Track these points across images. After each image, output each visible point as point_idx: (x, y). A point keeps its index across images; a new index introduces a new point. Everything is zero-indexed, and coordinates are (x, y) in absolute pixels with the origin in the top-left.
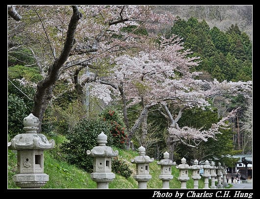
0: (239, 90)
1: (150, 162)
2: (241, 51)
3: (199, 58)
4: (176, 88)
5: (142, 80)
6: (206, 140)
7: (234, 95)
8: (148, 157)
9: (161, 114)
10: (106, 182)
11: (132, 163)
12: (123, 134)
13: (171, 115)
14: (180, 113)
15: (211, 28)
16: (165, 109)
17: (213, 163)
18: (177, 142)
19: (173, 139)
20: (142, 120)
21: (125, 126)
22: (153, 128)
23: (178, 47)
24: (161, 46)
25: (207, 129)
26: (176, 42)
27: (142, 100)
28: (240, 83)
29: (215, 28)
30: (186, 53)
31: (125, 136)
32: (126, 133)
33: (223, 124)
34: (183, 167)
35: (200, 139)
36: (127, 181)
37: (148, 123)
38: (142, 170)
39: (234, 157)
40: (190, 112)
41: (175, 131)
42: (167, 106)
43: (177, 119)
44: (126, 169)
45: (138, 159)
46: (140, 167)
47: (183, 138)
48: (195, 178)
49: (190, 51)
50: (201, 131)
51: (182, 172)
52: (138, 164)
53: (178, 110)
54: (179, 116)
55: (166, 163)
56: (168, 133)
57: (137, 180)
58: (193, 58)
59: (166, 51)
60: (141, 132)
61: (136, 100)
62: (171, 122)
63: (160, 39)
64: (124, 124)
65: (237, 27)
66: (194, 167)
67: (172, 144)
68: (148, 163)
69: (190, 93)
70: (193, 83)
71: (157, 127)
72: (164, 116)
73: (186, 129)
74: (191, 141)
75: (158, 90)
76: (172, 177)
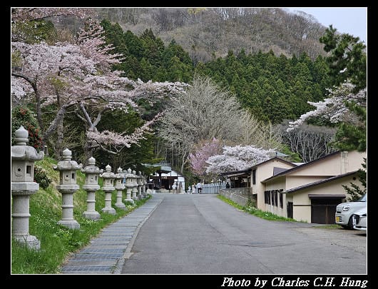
0: (165, 92)
1: (77, 169)
2: (155, 57)
3: (121, 55)
4: (99, 85)
5: (59, 75)
6: (129, 146)
7: (160, 97)
8: (74, 163)
9: (78, 117)
10: (26, 196)
11: (55, 170)
12: (37, 137)
13: (89, 118)
14: (99, 116)
15: (125, 32)
16: (83, 111)
17: (134, 172)
18: (96, 148)
19: (91, 144)
20: (58, 122)
21: (39, 128)
22: (70, 131)
23: (99, 42)
24: (79, 40)
25: (129, 134)
26: (96, 36)
27: (58, 99)
28: (166, 83)
29: (129, 31)
30: (107, 48)
31: (39, 139)
32: (40, 136)
33: (148, 129)
34: (108, 176)
35: (122, 145)
36: (44, 192)
37: (64, 126)
38: (67, 178)
39: (155, 166)
40: (109, 115)
41: (94, 135)
42: (85, 108)
43: (96, 123)
44: (44, 178)
45: (63, 165)
46: (64, 175)
47: (103, 144)
48: (119, 188)
49: (112, 47)
50: (123, 135)
51: (106, 181)
52: (62, 171)
53: (97, 112)
54: (99, 119)
55: (92, 171)
56: (86, 137)
57: (60, 191)
58: (115, 55)
59: (85, 46)
60: (56, 135)
61: (51, 99)
62: (89, 125)
63: (79, 31)
64: (37, 125)
65: (151, 32)
66: (118, 176)
67: (90, 149)
68: (75, 170)
69: (114, 92)
70: (118, 81)
71: (75, 131)
72: (81, 119)
73: (106, 134)
74: (112, 147)
75: (78, 87)
76: (98, 187)
